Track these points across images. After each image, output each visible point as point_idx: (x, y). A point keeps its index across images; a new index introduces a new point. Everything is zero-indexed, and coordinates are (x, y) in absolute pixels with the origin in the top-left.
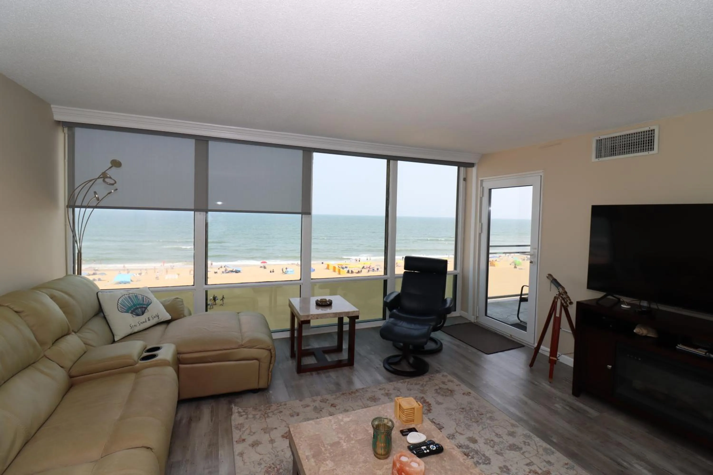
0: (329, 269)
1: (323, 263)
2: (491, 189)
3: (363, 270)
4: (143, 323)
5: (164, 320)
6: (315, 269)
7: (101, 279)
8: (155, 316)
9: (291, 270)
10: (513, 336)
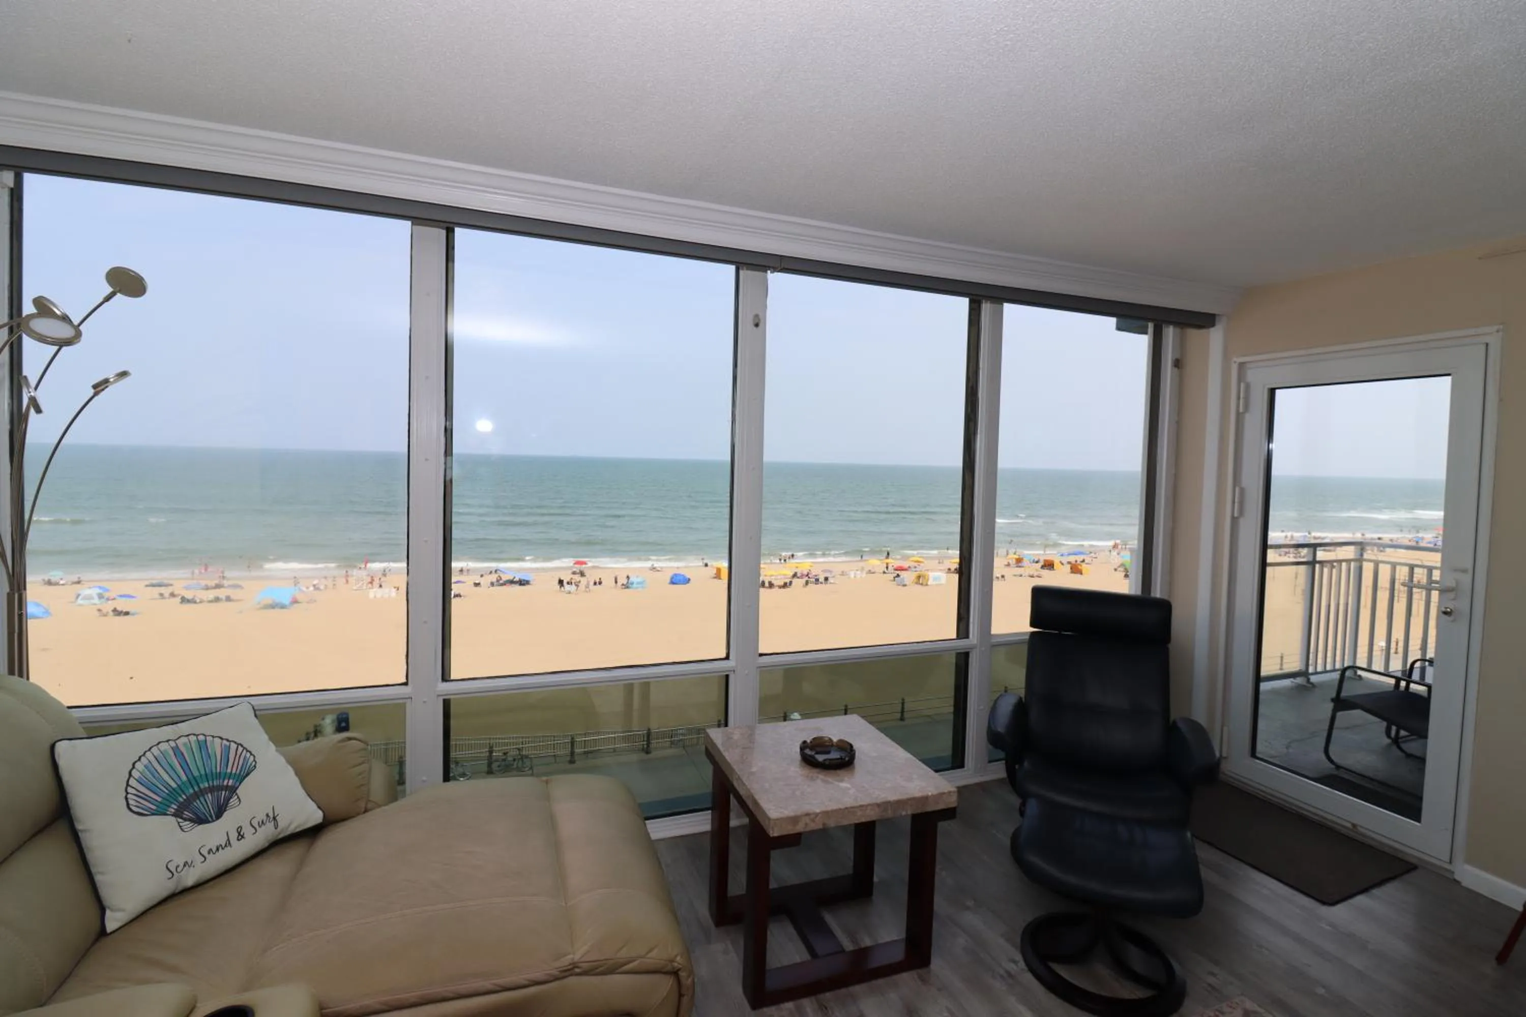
0: (720, 579)
1: (706, 565)
2: (1275, 389)
3: (795, 581)
4: (218, 849)
5: (296, 828)
6: (690, 578)
7: (232, 597)
8: (265, 818)
9: (639, 580)
10: (1361, 827)
